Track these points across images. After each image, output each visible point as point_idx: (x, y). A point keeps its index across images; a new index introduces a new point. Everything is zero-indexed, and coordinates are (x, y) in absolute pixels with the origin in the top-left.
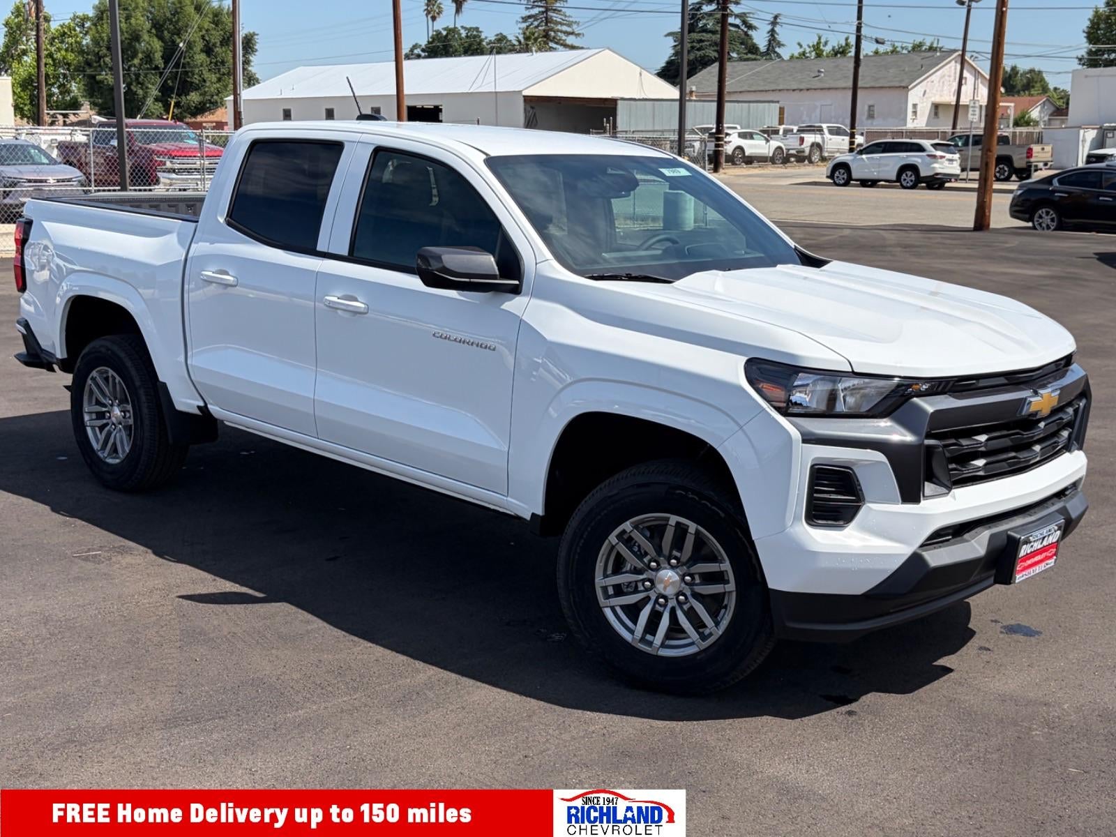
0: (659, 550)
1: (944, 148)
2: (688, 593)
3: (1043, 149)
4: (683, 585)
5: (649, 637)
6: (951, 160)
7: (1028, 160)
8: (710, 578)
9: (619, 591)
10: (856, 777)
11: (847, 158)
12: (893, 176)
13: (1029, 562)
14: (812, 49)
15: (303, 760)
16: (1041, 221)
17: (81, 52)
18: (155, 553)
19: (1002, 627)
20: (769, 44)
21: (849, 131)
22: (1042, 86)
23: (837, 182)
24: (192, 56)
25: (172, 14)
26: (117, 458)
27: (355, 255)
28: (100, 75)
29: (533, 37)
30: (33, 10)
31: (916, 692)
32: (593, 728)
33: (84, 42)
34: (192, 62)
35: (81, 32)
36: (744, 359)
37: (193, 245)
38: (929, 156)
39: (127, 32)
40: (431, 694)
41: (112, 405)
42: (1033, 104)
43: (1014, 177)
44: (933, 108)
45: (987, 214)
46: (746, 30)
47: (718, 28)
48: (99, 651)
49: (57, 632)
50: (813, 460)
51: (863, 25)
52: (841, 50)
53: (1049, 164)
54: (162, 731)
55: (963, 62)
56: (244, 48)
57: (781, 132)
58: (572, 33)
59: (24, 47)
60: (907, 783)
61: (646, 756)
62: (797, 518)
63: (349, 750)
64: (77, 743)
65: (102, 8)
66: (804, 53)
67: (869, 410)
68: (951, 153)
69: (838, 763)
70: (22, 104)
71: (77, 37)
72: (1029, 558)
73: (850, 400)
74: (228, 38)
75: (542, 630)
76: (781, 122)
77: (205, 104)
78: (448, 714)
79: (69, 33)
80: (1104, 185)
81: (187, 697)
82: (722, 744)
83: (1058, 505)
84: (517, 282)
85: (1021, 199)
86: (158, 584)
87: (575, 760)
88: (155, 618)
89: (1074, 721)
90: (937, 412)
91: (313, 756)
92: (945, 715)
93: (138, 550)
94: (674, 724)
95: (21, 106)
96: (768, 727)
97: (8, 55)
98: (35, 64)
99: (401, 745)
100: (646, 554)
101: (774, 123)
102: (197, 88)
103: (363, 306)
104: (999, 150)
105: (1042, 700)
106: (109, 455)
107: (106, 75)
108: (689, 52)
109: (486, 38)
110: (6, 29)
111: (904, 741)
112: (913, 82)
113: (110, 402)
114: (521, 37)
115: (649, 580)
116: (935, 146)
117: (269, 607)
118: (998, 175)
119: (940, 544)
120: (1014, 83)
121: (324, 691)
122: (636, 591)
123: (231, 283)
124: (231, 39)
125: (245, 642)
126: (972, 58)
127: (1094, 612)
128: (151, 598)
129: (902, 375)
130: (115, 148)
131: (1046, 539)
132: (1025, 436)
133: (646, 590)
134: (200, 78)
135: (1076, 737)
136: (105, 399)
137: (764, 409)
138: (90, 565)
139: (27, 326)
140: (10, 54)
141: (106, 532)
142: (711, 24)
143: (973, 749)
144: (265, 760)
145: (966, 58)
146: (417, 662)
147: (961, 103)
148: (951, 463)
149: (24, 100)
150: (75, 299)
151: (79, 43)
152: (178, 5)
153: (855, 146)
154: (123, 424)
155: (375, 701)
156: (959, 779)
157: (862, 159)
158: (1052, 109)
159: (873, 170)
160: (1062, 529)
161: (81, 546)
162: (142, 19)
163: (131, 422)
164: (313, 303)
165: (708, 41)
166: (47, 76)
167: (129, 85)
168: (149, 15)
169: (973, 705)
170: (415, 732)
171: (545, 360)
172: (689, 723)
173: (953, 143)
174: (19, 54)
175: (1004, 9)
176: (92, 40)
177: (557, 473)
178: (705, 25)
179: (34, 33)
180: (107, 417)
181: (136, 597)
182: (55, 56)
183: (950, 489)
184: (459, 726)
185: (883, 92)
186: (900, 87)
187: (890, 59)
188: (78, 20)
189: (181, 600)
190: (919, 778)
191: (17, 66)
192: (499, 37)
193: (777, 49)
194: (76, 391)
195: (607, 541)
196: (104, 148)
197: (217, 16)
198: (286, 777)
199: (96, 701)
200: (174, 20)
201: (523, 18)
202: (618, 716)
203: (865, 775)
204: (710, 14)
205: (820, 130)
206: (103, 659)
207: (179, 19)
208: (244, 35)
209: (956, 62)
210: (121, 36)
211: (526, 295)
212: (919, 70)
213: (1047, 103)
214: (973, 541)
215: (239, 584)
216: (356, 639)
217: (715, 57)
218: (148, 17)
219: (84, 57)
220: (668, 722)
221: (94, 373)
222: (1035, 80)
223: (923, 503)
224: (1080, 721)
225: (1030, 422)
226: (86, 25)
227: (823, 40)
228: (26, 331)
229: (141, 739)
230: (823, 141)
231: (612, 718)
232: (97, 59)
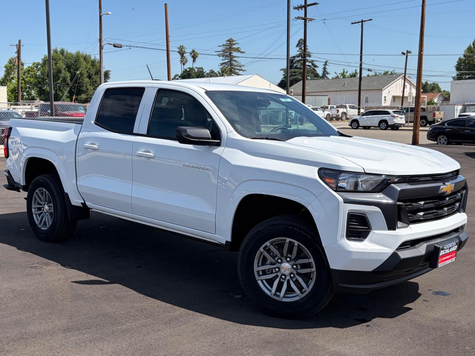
0: (282, 255)
1: (398, 113)
2: (295, 273)
3: (440, 113)
4: (293, 269)
5: (278, 293)
6: (401, 118)
7: (434, 118)
8: (304, 266)
9: (264, 273)
10: (371, 351)
11: (357, 117)
12: (377, 125)
13: (444, 258)
14: (341, 75)
15: (125, 345)
16: (440, 141)
17: (36, 78)
18: (62, 265)
19: (432, 292)
20: (323, 73)
21: (358, 107)
22: (438, 90)
23: (353, 127)
24: (83, 79)
25: (74, 62)
26: (46, 227)
27: (149, 134)
28: (44, 87)
29: (225, 71)
30: (17, 61)
31: (396, 317)
32: (254, 332)
33: (38, 74)
34: (82, 82)
35: (36, 70)
36: (318, 168)
37: (80, 133)
38: (391, 116)
39: (55, 69)
40: (182, 319)
41: (44, 204)
42: (434, 97)
43: (428, 125)
44: (393, 98)
45: (418, 138)
46: (313, 67)
47: (302, 67)
48: (35, 303)
49: (17, 295)
50: (349, 210)
51: (362, 63)
52: (353, 75)
53: (443, 119)
54: (62, 334)
55: (405, 79)
56: (104, 77)
57: (329, 108)
58: (241, 70)
59: (12, 76)
60: (394, 353)
61: (278, 343)
62: (342, 236)
63: (145, 341)
64: (24, 339)
65: (45, 60)
66: (338, 77)
67: (372, 190)
68: (401, 115)
69: (363, 345)
70: (11, 99)
71: (35, 72)
72: (444, 257)
73: (364, 186)
74: (98, 71)
75: (231, 294)
76: (329, 104)
77: (88, 99)
78: (189, 327)
79: (31, 70)
80: (466, 126)
81: (74, 321)
82: (311, 338)
83: (456, 235)
84: (219, 141)
85: (432, 132)
86: (62, 277)
87: (246, 345)
88: (60, 290)
89: (467, 329)
90: (402, 190)
91: (129, 343)
92: (409, 326)
93: (54, 264)
94: (290, 330)
95: (11, 100)
96: (332, 332)
97: (6, 79)
98: (17, 83)
99: (168, 339)
100: (276, 256)
101: (326, 104)
102: (85, 92)
103: (153, 154)
104: (422, 114)
105: (452, 320)
106: (42, 226)
107: (47, 87)
108: (290, 77)
109: (206, 72)
110: (5, 69)
111: (392, 337)
112: (384, 88)
113: (44, 203)
114: (220, 72)
115: (279, 268)
116: (394, 112)
117: (111, 285)
118: (421, 124)
119: (405, 249)
120: (427, 89)
121: (134, 318)
122: (272, 273)
123: (96, 148)
124: (99, 72)
125: (100, 299)
126: (409, 77)
127: (473, 286)
128: (59, 282)
129: (386, 174)
130: (49, 114)
131: (451, 248)
132: (440, 203)
133: (276, 272)
134: (86, 88)
135: (468, 335)
136: (41, 202)
137: (327, 189)
138: (33, 270)
139: (9, 172)
140: (7, 79)
141: (41, 257)
142: (299, 65)
143: (423, 339)
144: (108, 345)
145: (406, 77)
146: (175, 307)
147: (405, 96)
148: (409, 213)
149: (12, 98)
150: (30, 159)
151: (35, 74)
152: (77, 58)
153: (360, 113)
154: (49, 212)
155: (157, 322)
156: (417, 351)
157: (364, 118)
158: (443, 98)
159: (368, 122)
160: (458, 244)
161: (29, 262)
162: (62, 64)
163: (52, 211)
164: (131, 157)
165: (298, 72)
166: (22, 88)
167: (56, 91)
168: (65, 62)
169: (422, 322)
170: (175, 334)
171: (229, 178)
172: (296, 330)
173: (402, 111)
174: (10, 79)
175: (422, 53)
176: (41, 73)
177: (237, 223)
178: (297, 66)
179: (17, 70)
180: (42, 210)
181: (53, 282)
182: (25, 80)
183: (409, 224)
184: (194, 331)
185: (372, 92)
186: (379, 89)
187: (374, 78)
188: (35, 65)
189: (72, 283)
190: (399, 351)
191: (9, 84)
192: (211, 71)
193: (327, 75)
194: (29, 200)
195: (259, 251)
196: (45, 114)
197: (93, 63)
198: (117, 352)
199: (34, 322)
200: (75, 64)
201: (221, 64)
202: (265, 327)
203: (375, 350)
204: (299, 61)
205: (346, 107)
206: (37, 306)
207: (77, 64)
208: (105, 71)
209: (402, 79)
210: (53, 71)
211: (223, 146)
212: (386, 82)
213: (441, 96)
214: (419, 248)
215: (98, 277)
216: (149, 298)
217: (301, 79)
218: (64, 63)
219: (37, 80)
220: (287, 330)
221: (37, 191)
222: (435, 87)
223: (397, 230)
224: (469, 329)
225: (442, 197)
226: (39, 67)
227: (345, 71)
228: (8, 174)
229: (53, 337)
230: (347, 111)
231: (262, 328)
232: (43, 81)
